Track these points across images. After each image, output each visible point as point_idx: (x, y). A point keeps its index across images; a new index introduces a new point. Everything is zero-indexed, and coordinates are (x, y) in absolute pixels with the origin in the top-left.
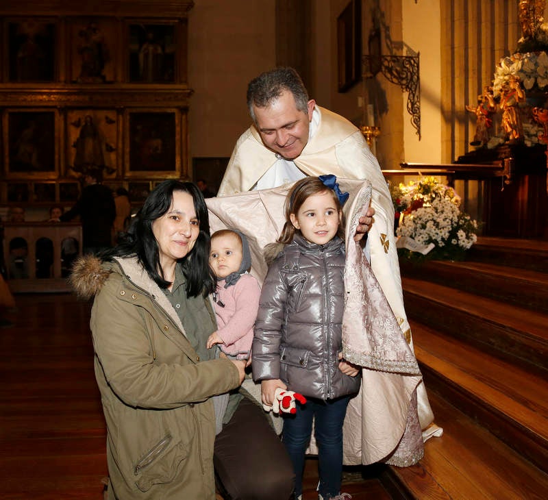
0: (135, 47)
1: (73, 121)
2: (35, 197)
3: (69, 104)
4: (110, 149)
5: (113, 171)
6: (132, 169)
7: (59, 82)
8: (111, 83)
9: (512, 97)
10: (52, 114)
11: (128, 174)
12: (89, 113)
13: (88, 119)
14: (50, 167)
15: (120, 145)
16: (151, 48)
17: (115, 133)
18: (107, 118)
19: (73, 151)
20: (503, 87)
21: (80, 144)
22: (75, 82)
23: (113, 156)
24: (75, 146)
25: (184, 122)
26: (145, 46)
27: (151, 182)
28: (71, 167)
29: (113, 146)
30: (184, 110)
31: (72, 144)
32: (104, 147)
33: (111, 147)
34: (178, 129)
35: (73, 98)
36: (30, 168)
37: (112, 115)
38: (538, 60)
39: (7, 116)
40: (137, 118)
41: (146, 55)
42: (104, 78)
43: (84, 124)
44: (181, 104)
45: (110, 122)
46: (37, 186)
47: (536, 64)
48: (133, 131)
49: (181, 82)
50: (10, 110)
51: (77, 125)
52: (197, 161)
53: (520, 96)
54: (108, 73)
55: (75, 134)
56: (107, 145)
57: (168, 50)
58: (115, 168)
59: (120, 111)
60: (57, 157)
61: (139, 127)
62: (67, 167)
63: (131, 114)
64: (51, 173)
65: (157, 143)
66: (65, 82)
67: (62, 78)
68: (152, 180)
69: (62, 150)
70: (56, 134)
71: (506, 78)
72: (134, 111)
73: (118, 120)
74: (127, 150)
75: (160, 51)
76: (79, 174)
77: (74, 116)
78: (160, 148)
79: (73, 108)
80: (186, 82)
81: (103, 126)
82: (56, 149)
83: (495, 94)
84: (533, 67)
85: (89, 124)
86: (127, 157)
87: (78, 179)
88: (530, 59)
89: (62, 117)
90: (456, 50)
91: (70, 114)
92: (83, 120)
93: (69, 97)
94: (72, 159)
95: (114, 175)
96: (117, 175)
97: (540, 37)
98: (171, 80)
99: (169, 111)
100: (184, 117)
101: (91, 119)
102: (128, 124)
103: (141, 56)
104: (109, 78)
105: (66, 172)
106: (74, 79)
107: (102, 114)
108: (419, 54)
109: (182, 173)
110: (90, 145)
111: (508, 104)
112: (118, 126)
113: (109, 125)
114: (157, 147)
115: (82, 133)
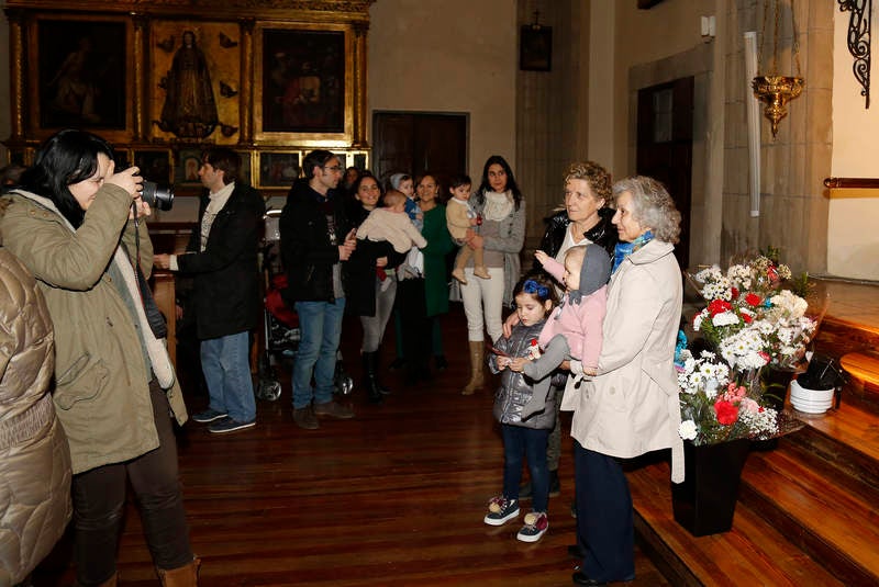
1: (161, 40)
3: (152, 9)
4: (228, 93)
5: (233, 131)
6: (265, 129)
10: (122, 27)
11: (260, 138)
12: (188, 26)
13: (188, 37)
14: (116, 121)
15: (246, 87)
17: (236, 65)
18: (222, 36)
19: (159, 93)
21: (172, 81)
23: (233, 104)
24: (162, 86)
25: (359, 49)
27: (300, 153)
28: (154, 122)
29: (233, 87)
30: (361, 28)
32: (216, 88)
33: (229, 89)
34: (349, 60)
37: (231, 32)
39: (35, 26)
40: (275, 40)
43: (178, 46)
44: (357, 16)
45: (228, 44)
48: (269, 64)
50: (42, 17)
51: (166, 47)
52: (378, 115)
55: (163, 64)
56: (222, 84)
58: (236, 126)
59: (246, 26)
60: (129, 104)
62: (147, 124)
63: (266, 31)
64: (120, 133)
65: (312, 83)
68: (303, 149)
69: (140, 92)
70: (129, 63)
72: (272, 25)
73: (242, 42)
74: (259, 93)
76: (172, 135)
77: (162, 31)
78: (316, 92)
79: (159, 18)
81: (215, 50)
82: (129, 88)
85: (189, 47)
86: (258, 107)
87: (170, 145)
89: (140, 31)
91: (154, 27)
95: (235, 138)
96: (241, 140)
99: (334, 27)
100: (360, 40)
101: (194, 37)
102: (259, 49)
105: (146, 132)
107: (213, 30)
109: (355, 136)
112: (243, 52)
113: (225, 50)
114: (312, 91)
115: (176, 62)
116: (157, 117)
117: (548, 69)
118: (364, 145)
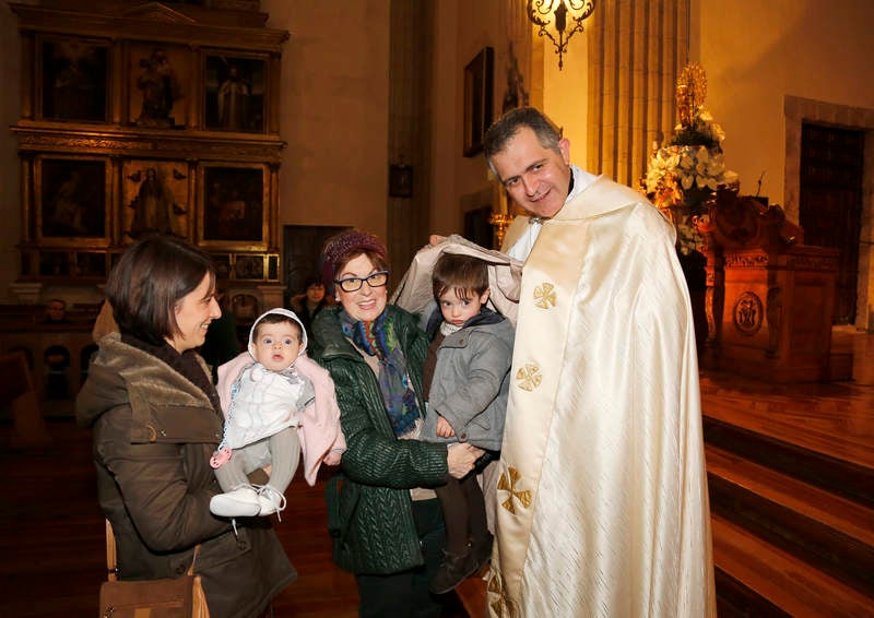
0: (213, 85)
2: (78, 270)
3: (124, 153)
4: (179, 212)
6: (206, 238)
7: (113, 123)
8: (181, 128)
9: (668, 196)
10: (102, 165)
11: (202, 244)
12: (152, 164)
13: (151, 173)
14: (98, 232)
15: (192, 207)
16: (234, 87)
17: (185, 192)
18: (175, 171)
19: (130, 212)
20: (659, 184)
21: (139, 203)
22: (133, 125)
23: (182, 220)
24: (132, 206)
25: (274, 181)
26: (226, 84)
27: (230, 255)
28: (126, 232)
29: (183, 209)
30: (274, 167)
31: (129, 204)
32: (170, 209)
33: (180, 209)
34: (266, 190)
35: (130, 145)
36: (70, 232)
37: (182, 169)
38: (698, 156)
39: (40, 162)
40: (213, 174)
41: (227, 97)
42: (172, 120)
43: (144, 178)
44: (270, 159)
45: (179, 177)
46: (81, 256)
47: (695, 160)
48: (210, 191)
49: (271, 132)
50: (44, 156)
51: (136, 178)
52: (287, 228)
53: (678, 197)
54: (177, 115)
55: (132, 190)
56: (175, 207)
57: (256, 91)
58: (185, 235)
59: (193, 165)
60: (108, 219)
61: (216, 185)
62: (122, 233)
63: (207, 169)
64: (101, 240)
65: (240, 206)
66: (120, 124)
67: (117, 119)
68: (233, 252)
69: (115, 210)
70: (108, 190)
71: (663, 173)
72: (211, 165)
73: (189, 176)
74: (201, 213)
75: (245, 92)
77: (132, 168)
78: (243, 211)
79: (130, 158)
80: (278, 133)
81: (170, 182)
82: (108, 209)
83: (649, 190)
84: (692, 163)
85: (151, 179)
86: (201, 223)
88: (689, 154)
89: (116, 169)
90: (604, 129)
91: (126, 165)
92: (143, 174)
93: (125, 144)
94: (129, 222)
97: (699, 128)
98: (259, 128)
99: (256, 166)
100: (274, 175)
101: (154, 172)
102: (202, 182)
103: (221, 97)
104: (177, 123)
105: (121, 240)
106: (133, 120)
107: (169, 167)
108: (562, 130)
109: (270, 243)
110: (152, 206)
111: (664, 205)
112: (189, 183)
113: (178, 182)
114: (239, 211)
115: (142, 190)
116: (129, 229)
117: (410, 196)
118: (276, 250)
